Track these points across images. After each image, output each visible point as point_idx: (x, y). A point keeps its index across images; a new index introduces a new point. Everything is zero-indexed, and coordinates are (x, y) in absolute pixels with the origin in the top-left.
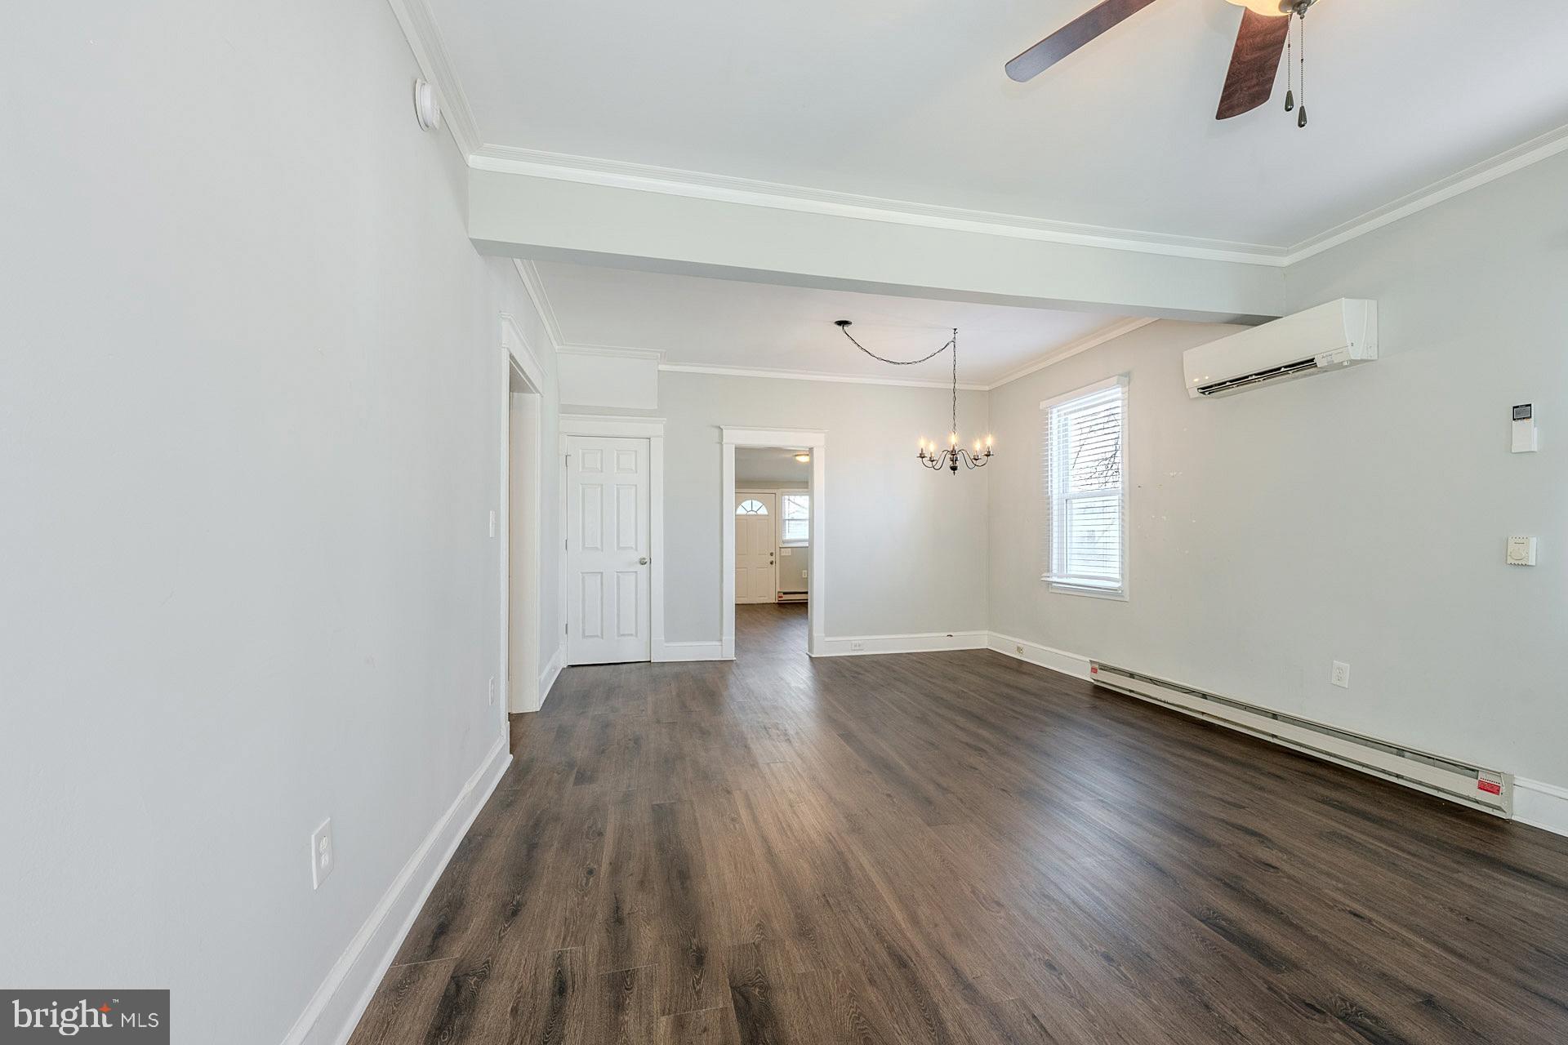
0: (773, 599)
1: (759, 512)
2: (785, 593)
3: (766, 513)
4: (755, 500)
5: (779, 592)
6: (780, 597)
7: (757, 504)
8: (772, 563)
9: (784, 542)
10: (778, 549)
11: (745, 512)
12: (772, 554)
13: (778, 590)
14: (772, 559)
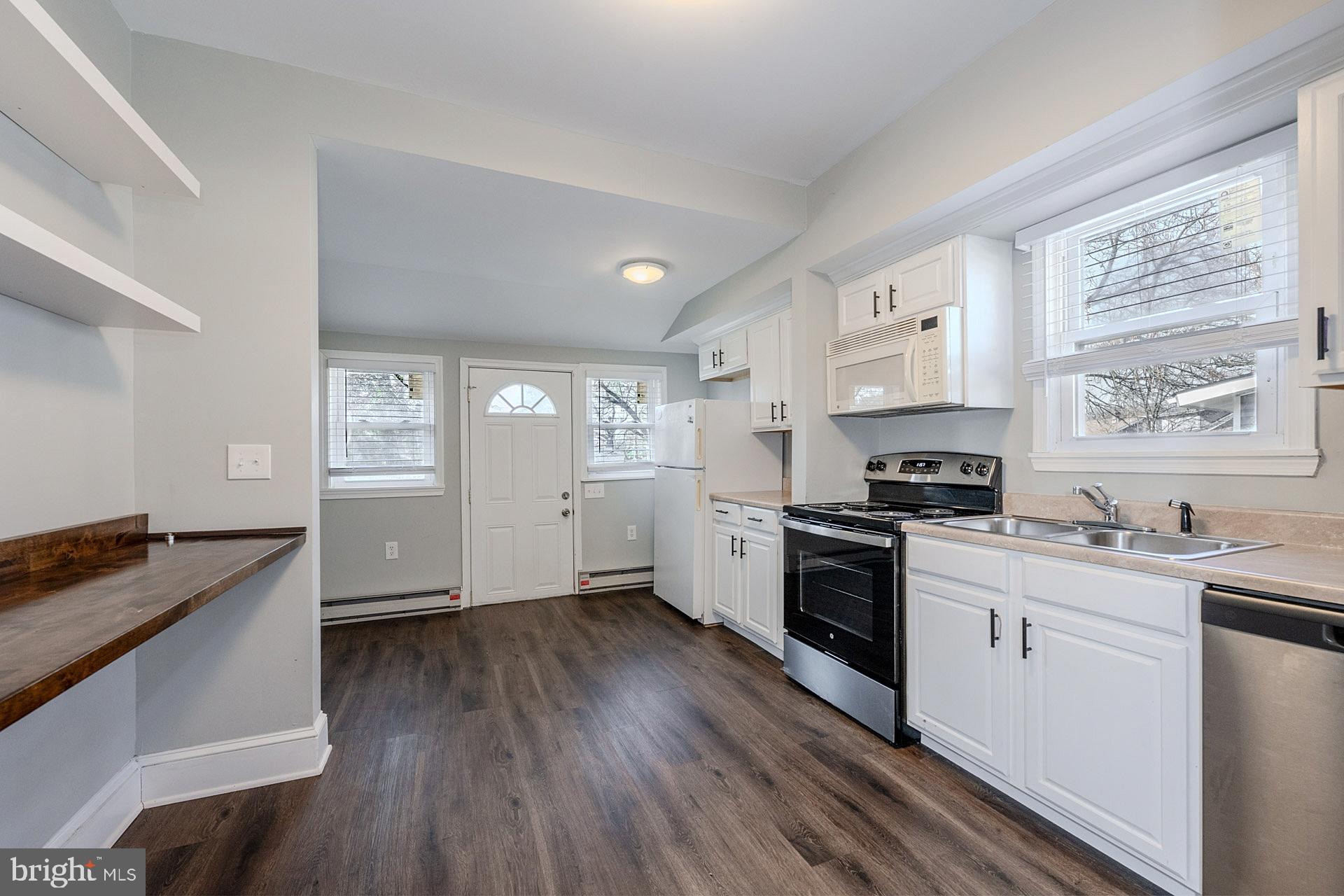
0: (565, 586)
1: (537, 410)
2: (593, 575)
3: (552, 411)
4: (526, 383)
5: (580, 574)
6: (584, 583)
7: (532, 394)
8: (565, 514)
9: (589, 470)
10: (578, 485)
11: (508, 410)
12: (565, 496)
13: (579, 568)
14: (567, 505)
